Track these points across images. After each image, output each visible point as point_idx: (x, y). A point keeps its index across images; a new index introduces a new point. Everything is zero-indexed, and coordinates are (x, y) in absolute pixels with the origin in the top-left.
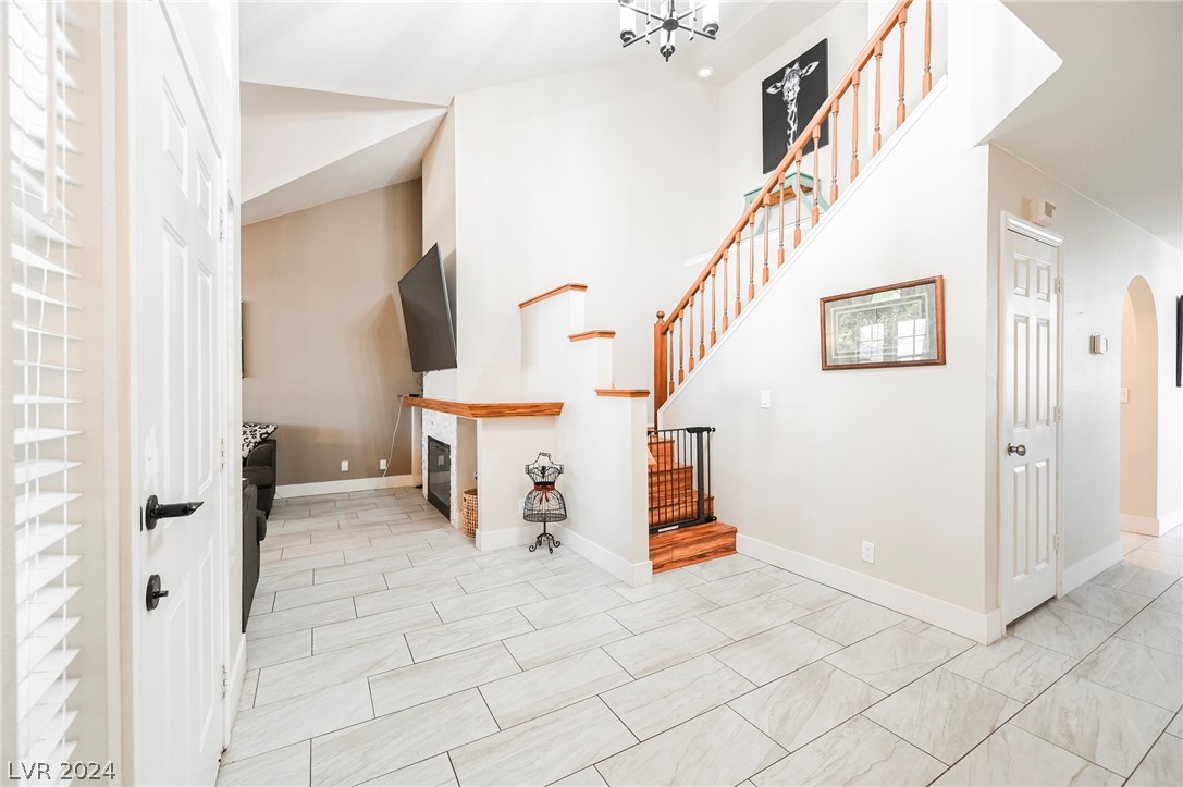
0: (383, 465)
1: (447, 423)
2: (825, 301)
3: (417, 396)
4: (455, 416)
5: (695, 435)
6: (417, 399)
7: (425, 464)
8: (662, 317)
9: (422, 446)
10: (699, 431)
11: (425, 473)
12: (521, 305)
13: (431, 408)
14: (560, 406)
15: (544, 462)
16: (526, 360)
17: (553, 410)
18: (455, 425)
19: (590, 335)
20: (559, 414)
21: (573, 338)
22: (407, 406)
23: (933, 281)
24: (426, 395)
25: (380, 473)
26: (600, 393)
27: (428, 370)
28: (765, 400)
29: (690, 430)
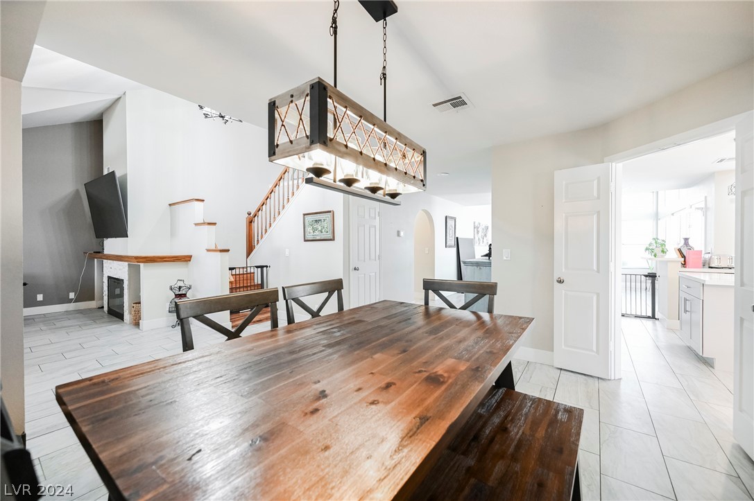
0: (72, 295)
1: (122, 268)
2: (304, 215)
3: (99, 252)
4: (127, 263)
5: (259, 269)
6: (100, 254)
7: (106, 293)
8: (250, 214)
9: (103, 282)
10: (262, 267)
11: (106, 298)
12: (170, 205)
13: (110, 259)
14: (190, 257)
15: (181, 284)
16: (173, 233)
17: (187, 259)
18: (127, 268)
19: (204, 224)
20: (190, 261)
21: (196, 224)
22: (91, 258)
23: (330, 212)
24: (106, 252)
25: (70, 301)
26: (208, 250)
27: (107, 237)
28: (287, 253)
29: (257, 267)
